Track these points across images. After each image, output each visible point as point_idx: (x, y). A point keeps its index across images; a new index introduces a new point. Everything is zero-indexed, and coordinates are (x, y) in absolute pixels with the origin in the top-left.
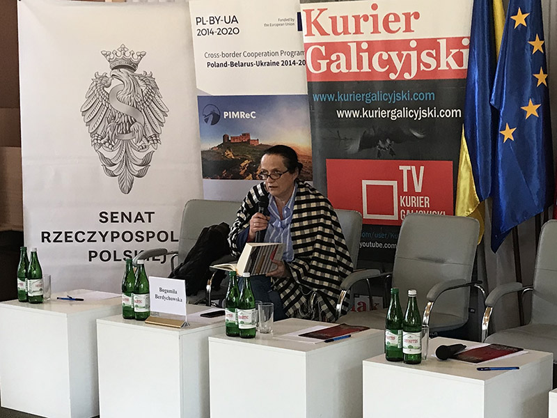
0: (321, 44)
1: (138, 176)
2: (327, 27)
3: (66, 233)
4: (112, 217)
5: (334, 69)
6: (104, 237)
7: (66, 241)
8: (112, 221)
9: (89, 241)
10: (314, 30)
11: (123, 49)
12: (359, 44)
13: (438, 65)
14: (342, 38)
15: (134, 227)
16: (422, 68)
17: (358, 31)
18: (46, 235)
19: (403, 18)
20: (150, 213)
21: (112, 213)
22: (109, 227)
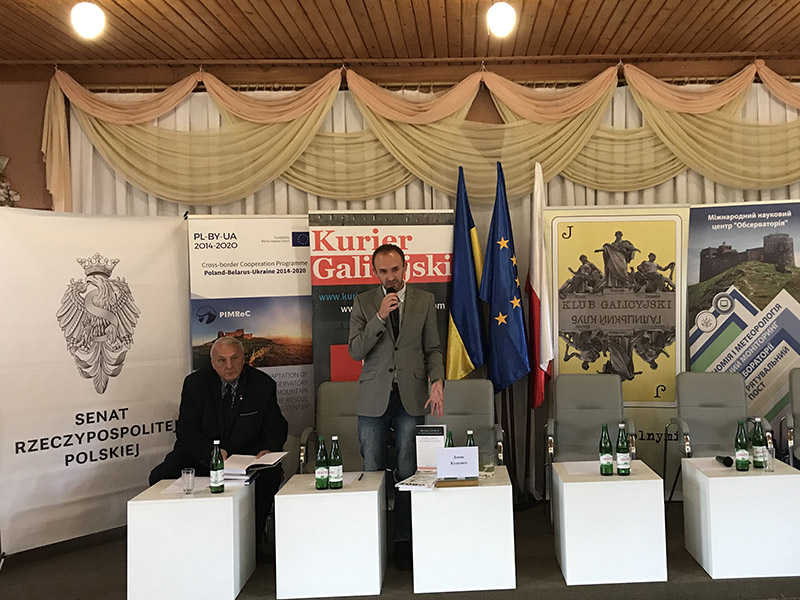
0: (329, 257)
1: (112, 375)
2: (335, 245)
3: (42, 440)
4: (88, 418)
5: (339, 275)
6: (80, 439)
7: (42, 448)
8: (88, 422)
9: (65, 445)
10: (322, 246)
11: (98, 257)
12: (362, 257)
13: (427, 273)
14: (348, 253)
15: (108, 425)
16: (414, 274)
17: (361, 247)
18: (20, 445)
19: (399, 240)
20: (123, 410)
21: (88, 414)
22: (86, 428)
